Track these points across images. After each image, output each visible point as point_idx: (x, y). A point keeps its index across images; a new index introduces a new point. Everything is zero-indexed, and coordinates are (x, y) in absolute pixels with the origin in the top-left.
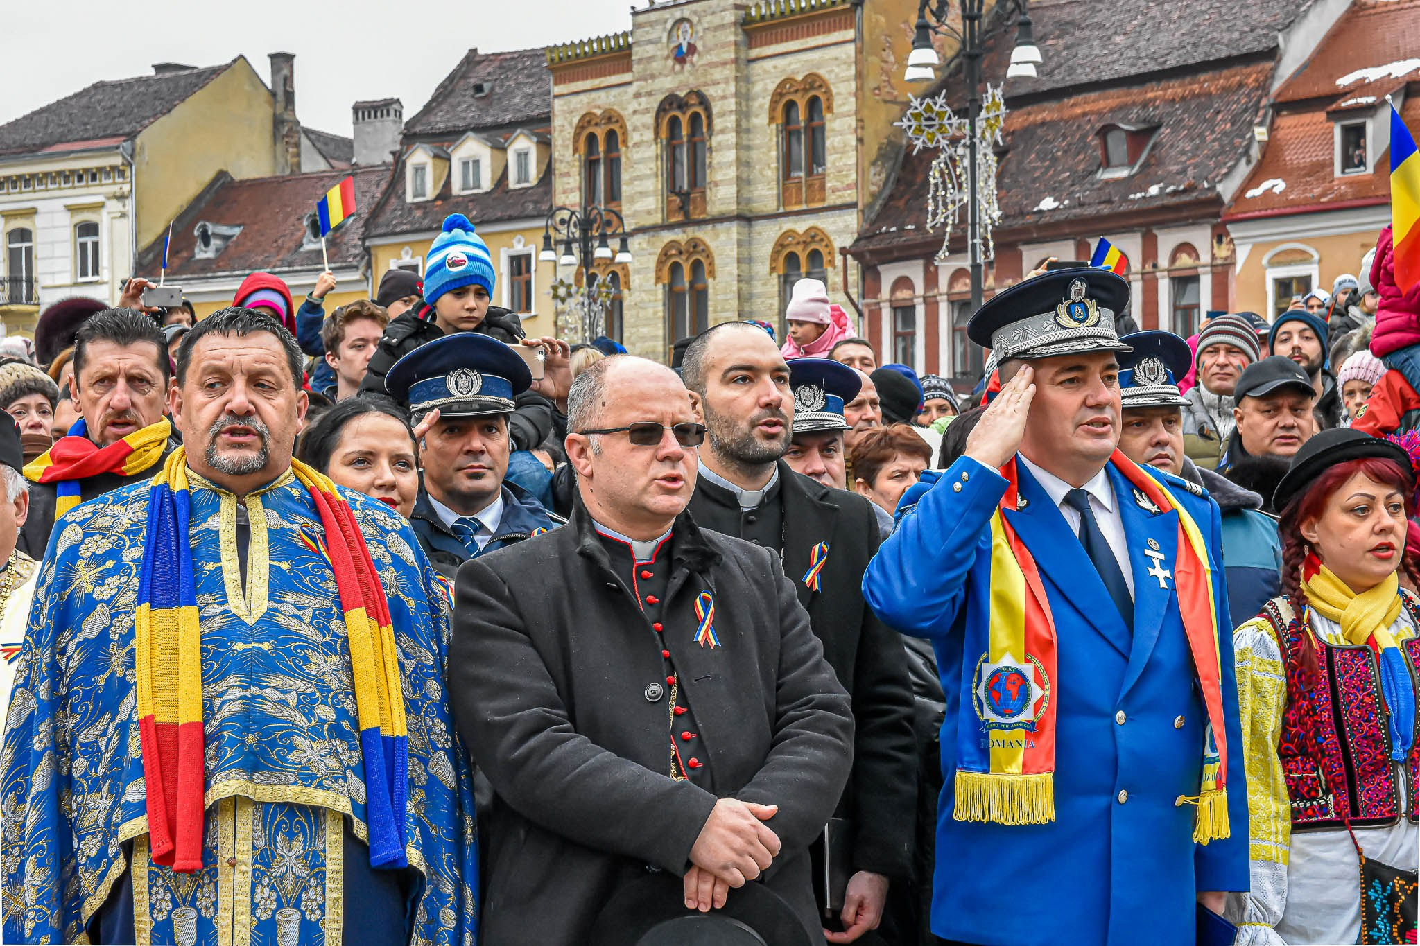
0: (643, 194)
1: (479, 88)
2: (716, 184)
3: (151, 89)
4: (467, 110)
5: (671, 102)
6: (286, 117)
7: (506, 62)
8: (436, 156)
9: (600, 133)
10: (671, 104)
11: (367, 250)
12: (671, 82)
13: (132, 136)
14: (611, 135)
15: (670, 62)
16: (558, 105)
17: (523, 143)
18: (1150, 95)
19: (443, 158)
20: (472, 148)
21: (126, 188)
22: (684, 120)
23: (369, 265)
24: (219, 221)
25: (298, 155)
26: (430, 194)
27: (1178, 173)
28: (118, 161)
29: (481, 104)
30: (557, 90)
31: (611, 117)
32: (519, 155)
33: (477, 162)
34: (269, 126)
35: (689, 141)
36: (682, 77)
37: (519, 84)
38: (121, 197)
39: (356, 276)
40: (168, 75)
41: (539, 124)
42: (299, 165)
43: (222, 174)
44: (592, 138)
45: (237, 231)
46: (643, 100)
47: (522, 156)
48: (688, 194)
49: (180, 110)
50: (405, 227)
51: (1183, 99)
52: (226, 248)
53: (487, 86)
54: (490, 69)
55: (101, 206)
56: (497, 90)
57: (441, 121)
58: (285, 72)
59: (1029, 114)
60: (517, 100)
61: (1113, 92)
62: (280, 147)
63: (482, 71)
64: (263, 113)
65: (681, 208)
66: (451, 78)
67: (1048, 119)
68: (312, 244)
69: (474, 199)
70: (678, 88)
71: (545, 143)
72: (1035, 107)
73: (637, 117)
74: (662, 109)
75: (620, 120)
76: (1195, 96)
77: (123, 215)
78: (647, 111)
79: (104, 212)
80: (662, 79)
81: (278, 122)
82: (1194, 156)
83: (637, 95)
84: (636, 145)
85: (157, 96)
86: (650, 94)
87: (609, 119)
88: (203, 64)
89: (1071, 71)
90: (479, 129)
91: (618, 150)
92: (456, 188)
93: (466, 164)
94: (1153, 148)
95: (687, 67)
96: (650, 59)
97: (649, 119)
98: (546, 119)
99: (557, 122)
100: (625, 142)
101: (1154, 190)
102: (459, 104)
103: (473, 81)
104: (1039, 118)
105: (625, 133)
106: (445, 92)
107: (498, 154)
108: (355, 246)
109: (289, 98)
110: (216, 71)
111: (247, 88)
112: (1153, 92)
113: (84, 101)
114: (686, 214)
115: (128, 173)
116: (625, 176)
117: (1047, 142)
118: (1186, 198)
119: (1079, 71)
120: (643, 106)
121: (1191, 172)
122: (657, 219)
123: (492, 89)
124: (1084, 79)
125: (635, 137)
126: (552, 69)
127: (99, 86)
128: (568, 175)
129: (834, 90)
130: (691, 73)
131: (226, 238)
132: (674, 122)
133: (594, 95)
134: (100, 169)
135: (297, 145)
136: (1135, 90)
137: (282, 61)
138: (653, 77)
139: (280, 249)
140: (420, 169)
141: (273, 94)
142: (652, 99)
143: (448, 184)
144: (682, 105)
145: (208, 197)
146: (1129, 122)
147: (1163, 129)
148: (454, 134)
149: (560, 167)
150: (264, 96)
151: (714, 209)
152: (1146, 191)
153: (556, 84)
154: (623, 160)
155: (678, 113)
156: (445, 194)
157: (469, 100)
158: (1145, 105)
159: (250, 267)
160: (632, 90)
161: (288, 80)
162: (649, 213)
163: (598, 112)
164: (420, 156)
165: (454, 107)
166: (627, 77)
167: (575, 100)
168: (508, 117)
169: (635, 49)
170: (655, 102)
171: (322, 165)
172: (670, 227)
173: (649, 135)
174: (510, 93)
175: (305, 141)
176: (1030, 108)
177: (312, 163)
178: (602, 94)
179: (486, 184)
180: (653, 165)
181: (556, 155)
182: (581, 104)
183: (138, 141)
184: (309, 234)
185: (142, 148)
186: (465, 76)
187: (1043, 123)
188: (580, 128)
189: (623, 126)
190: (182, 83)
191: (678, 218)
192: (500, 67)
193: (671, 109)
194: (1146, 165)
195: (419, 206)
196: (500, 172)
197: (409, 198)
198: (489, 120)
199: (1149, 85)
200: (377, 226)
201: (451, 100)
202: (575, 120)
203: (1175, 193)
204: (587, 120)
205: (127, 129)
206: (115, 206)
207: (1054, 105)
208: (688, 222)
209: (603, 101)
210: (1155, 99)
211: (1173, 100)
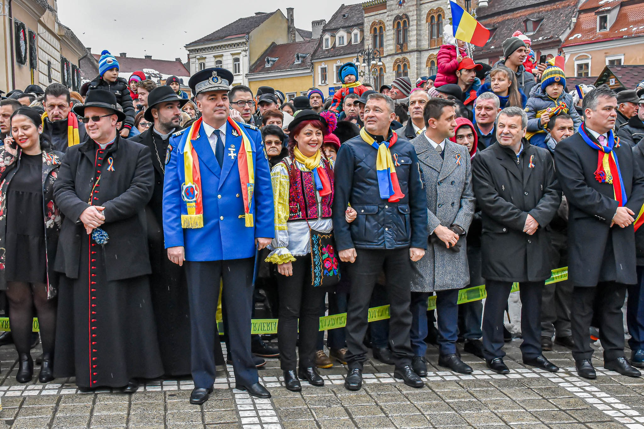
0: (389, 45)
1: (344, 16)
2: (411, 41)
3: (254, 20)
4: (341, 22)
5: (398, 17)
6: (291, 26)
7: (352, 8)
8: (331, 36)
9: (378, 27)
10: (398, 18)
11: (312, 64)
12: (398, 12)
13: (248, 33)
14: (381, 28)
15: (398, 6)
16: (366, 19)
17: (356, 31)
18: (541, 9)
19: (333, 36)
20: (342, 33)
21: (247, 48)
22: (401, 23)
23: (313, 68)
24: (272, 57)
25: (295, 37)
26: (330, 47)
27: (548, 33)
28: (244, 40)
29: (344, 20)
30: (366, 15)
31: (381, 22)
32: (355, 35)
33: (343, 37)
34: (287, 29)
35: (403, 29)
36: (401, 10)
37: (355, 14)
38: (245, 51)
39: (309, 71)
40: (259, 16)
41: (360, 25)
42: (295, 40)
43: (273, 43)
44: (375, 29)
45: (277, 59)
46: (390, 17)
47: (356, 35)
48: (402, 44)
49: (262, 25)
50: (323, 57)
51: (551, 10)
52: (274, 64)
53: (346, 15)
54: (348, 10)
55: (240, 53)
56: (350, 16)
57: (333, 26)
58: (291, 13)
59: (504, 17)
60: (355, 19)
61: (529, 9)
62: (290, 35)
63: (345, 11)
64: (285, 25)
65: (400, 49)
66: (337, 13)
67: (509, 18)
68: (297, 63)
69: (342, 48)
70: (400, 13)
71: (362, 31)
72: (506, 15)
73: (388, 22)
74: (395, 20)
75: (383, 23)
76: (554, 9)
77: (246, 56)
78: (391, 20)
79: (241, 55)
80: (395, 11)
81: (289, 28)
82: (553, 28)
83: (388, 16)
84: (388, 30)
85: (256, 22)
86: (392, 15)
87: (380, 23)
88: (268, 12)
89: (517, 3)
90: (343, 28)
91: (383, 32)
92: (337, 45)
93: (340, 38)
94: (541, 26)
95: (402, 7)
96: (391, 5)
97: (391, 23)
98: (362, 24)
99: (365, 25)
100: (385, 30)
101: (540, 38)
102: (338, 21)
103: (342, 14)
104: (507, 18)
105: (385, 27)
106: (335, 17)
107: (349, 34)
108: (309, 62)
109: (292, 20)
110: (272, 14)
111: (280, 18)
112: (542, 8)
113: (236, 24)
114: (402, 50)
115: (247, 44)
116: (384, 40)
117: (509, 25)
118: (550, 41)
119: (519, 3)
120: (390, 19)
121: (552, 33)
122: (394, 52)
123: (348, 16)
124: (521, 6)
125: (387, 28)
126: (364, 9)
127: (241, 20)
128: (368, 40)
129: (445, 12)
130: (403, 9)
131: (274, 61)
132: (399, 23)
133: (376, 16)
134: (240, 43)
135: (295, 34)
136: (536, 8)
137: (290, 10)
138: (393, 10)
139: (288, 64)
140: (327, 40)
141: (288, 20)
142: (392, 17)
143: (335, 44)
144: (401, 18)
145: (270, 50)
146: (534, 18)
147: (544, 20)
148: (336, 29)
149: (366, 38)
150: (285, 20)
151: (410, 48)
152: (538, 39)
153: (365, 13)
154: (384, 35)
155: (399, 21)
156: (334, 47)
157: (341, 19)
158: (539, 13)
159: (280, 69)
160: (387, 14)
161: (292, 16)
162: (391, 50)
163: (377, 21)
164: (327, 36)
165: (337, 21)
166: (385, 11)
167: (370, 18)
168: (352, 24)
169: (387, 2)
170: (393, 18)
171: (302, 40)
172: (397, 54)
173: (391, 27)
174: (353, 17)
175: (297, 33)
176: (504, 15)
177: (299, 39)
178: (378, 16)
179: (346, 43)
180: (392, 36)
181: (365, 34)
182: (372, 19)
183: (250, 34)
184: (296, 59)
185: (251, 37)
186: (340, 12)
187: (508, 19)
188: (372, 26)
189: (384, 25)
190: (263, 18)
191: (400, 51)
192: (351, 9)
193: (398, 19)
194: (539, 31)
195: (327, 50)
196: (349, 41)
197: (324, 48)
198: (346, 25)
199: (540, 6)
200: (315, 56)
201: (336, 19)
202: (371, 24)
203: (547, 39)
204: (374, 24)
205: (247, 31)
206: (244, 53)
207: (511, 14)
208: (403, 53)
209: (378, 18)
210: (542, 11)
211: (548, 11)
